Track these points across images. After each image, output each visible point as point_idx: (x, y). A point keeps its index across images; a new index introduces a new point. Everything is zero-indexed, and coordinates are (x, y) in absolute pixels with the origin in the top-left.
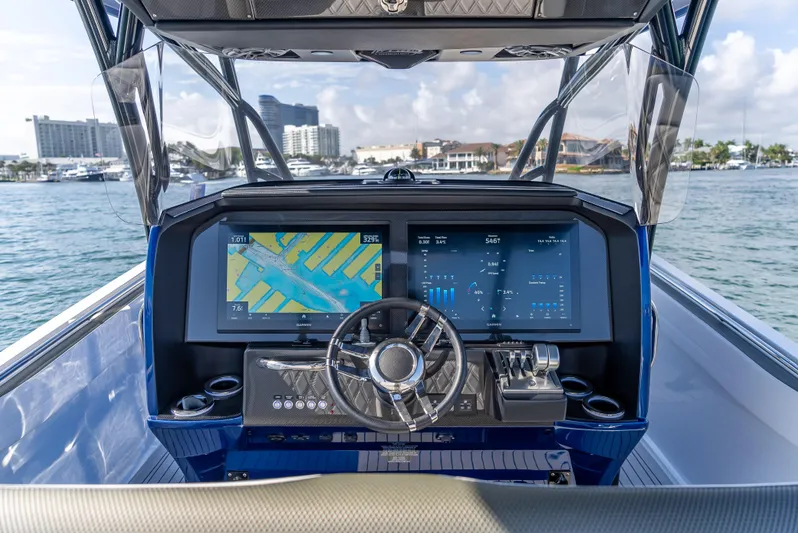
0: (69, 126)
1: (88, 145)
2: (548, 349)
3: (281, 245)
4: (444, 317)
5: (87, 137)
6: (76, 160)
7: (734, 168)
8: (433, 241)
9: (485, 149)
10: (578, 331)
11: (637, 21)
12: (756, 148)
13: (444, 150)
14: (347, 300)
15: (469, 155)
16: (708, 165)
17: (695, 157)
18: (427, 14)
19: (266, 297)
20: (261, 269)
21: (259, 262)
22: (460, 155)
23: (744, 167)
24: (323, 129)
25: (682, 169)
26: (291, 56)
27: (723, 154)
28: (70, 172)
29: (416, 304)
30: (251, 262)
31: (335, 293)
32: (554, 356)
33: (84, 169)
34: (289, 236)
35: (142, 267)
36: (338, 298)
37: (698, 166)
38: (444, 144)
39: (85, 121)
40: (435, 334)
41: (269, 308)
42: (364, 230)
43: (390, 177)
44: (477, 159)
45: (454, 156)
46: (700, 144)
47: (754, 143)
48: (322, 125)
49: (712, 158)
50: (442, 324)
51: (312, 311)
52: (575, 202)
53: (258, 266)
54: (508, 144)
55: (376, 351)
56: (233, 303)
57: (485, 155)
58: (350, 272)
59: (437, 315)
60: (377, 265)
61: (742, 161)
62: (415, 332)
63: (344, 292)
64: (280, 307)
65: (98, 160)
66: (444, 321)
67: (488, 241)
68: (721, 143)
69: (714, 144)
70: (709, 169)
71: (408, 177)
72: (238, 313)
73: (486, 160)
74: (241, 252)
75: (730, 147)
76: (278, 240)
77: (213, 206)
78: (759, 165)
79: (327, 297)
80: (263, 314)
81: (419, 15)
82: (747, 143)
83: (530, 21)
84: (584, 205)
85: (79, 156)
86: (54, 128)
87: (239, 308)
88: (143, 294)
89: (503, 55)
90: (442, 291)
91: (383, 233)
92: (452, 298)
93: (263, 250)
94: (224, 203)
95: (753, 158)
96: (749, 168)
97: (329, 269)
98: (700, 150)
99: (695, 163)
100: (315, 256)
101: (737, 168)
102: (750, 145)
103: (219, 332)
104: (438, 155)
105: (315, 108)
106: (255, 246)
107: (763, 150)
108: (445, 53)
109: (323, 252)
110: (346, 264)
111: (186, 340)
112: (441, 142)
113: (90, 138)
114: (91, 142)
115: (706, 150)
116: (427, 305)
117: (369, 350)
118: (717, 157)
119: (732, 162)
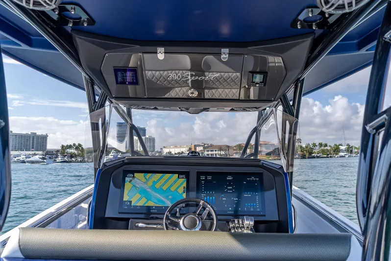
0: (22, 136)
1: (30, 145)
2: (250, 217)
3: (146, 179)
4: (210, 205)
5: (30, 141)
6: (22, 152)
7: (342, 157)
8: (206, 178)
9: (223, 148)
10: (265, 216)
11: (274, 101)
12: (352, 147)
13: (205, 148)
14: (171, 200)
15: (216, 151)
16: (330, 155)
17: (323, 152)
18: (206, 97)
19: (139, 200)
20: (137, 189)
21: (137, 186)
22: (211, 151)
23: (347, 156)
24: (147, 138)
25: (318, 157)
26: (156, 109)
27: (337, 150)
28: (17, 158)
29: (199, 200)
30: (134, 186)
31: (167, 197)
32: (252, 220)
33: (24, 157)
34: (149, 175)
35: (93, 186)
36: (168, 199)
37: (326, 156)
38: (206, 145)
39: (30, 133)
40: (206, 212)
41: (140, 204)
42: (179, 173)
43: (190, 154)
44: (219, 152)
45: (209, 151)
46: (326, 145)
47: (351, 145)
48: (147, 136)
49: (332, 152)
50: (209, 208)
51: (157, 205)
52: (261, 164)
53: (136, 187)
54: (234, 145)
55: (183, 218)
56: (126, 201)
57: (223, 151)
58: (173, 189)
59: (207, 204)
60: (184, 187)
61: (346, 153)
62: (199, 211)
63: (170, 197)
64: (145, 203)
65: (33, 152)
66: (209, 206)
67: (228, 179)
68: (336, 145)
69: (333, 145)
70: (331, 157)
71: (197, 154)
72: (127, 205)
73: (224, 153)
74: (130, 181)
75: (340, 147)
76: (145, 177)
77: (122, 162)
78: (354, 155)
79: (163, 199)
80: (137, 206)
81: (202, 98)
82: (348, 145)
83: (238, 100)
84: (264, 165)
85: (23, 151)
86: (14, 137)
87: (129, 203)
88: (92, 197)
89: (232, 110)
90: (209, 198)
91: (187, 175)
92: (214, 201)
93: (138, 180)
94: (126, 161)
95: (351, 152)
96: (349, 156)
97: (165, 188)
98: (326, 148)
99: (323, 154)
100: (159, 182)
101: (344, 157)
102: (349, 146)
103: (119, 213)
104: (201, 150)
105: (145, 128)
106: (135, 179)
107: (356, 148)
108: (211, 109)
109: (162, 181)
110: (171, 186)
111: (106, 216)
112: (205, 144)
113: (31, 142)
114: (31, 144)
115: (328, 148)
116: (203, 200)
117: (180, 218)
118: (334, 152)
119: (342, 154)
